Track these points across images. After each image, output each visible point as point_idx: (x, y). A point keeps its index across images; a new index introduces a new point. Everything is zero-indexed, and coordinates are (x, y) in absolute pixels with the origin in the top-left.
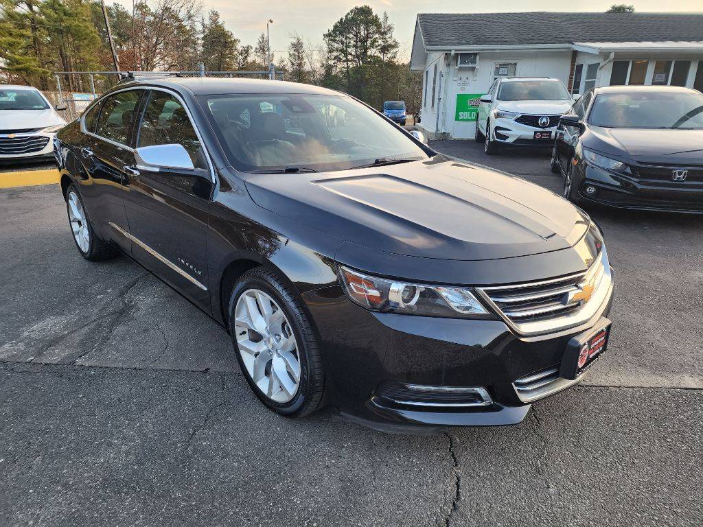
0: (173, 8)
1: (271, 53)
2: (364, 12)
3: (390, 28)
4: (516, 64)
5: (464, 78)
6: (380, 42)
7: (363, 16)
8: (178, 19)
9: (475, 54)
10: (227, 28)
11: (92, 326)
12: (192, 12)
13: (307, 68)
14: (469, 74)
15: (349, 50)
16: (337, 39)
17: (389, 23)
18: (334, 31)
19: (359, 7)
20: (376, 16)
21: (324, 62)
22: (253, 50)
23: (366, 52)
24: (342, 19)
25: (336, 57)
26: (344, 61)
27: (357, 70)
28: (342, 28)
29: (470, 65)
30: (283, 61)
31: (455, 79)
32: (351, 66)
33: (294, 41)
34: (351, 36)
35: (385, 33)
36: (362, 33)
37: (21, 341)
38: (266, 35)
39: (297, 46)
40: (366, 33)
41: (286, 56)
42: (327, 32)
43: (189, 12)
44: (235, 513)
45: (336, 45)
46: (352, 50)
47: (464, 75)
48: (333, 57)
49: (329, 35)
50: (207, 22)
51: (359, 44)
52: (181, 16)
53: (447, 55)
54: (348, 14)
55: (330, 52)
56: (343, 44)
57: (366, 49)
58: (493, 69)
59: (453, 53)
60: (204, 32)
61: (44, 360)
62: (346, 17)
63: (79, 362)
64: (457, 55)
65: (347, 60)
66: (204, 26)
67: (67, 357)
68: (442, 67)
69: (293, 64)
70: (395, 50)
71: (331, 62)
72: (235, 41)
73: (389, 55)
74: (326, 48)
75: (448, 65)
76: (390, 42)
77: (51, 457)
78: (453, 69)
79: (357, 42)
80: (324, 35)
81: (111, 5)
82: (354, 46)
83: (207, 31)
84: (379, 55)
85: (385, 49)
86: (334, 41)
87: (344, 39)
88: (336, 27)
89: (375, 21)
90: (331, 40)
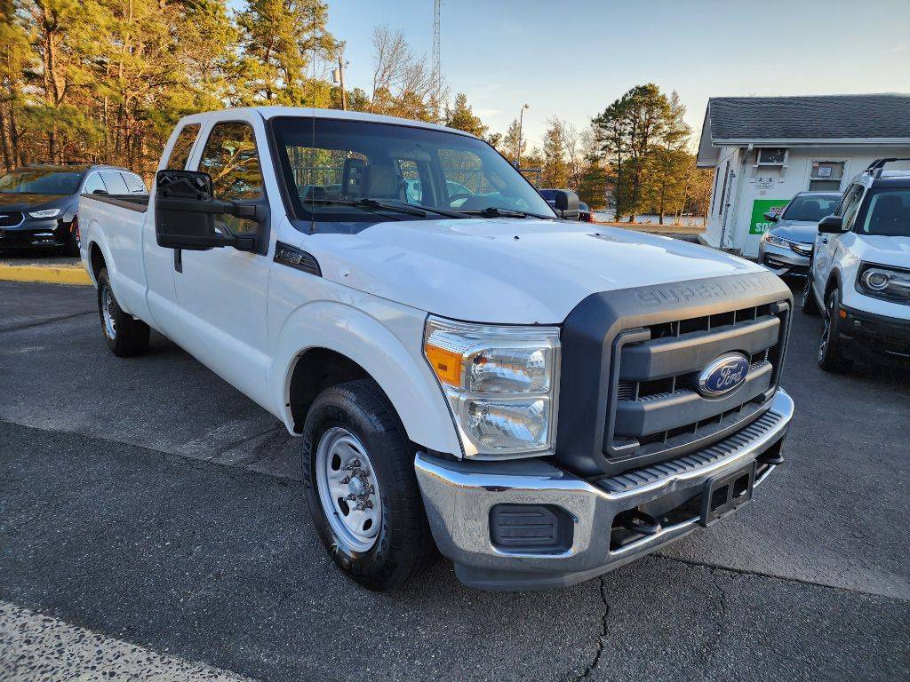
0: (416, 93)
1: (523, 141)
2: (646, 91)
3: (681, 111)
4: (843, 163)
5: (765, 179)
6: (666, 128)
7: (645, 97)
8: (420, 105)
9: (783, 150)
10: (475, 113)
11: (270, 435)
12: (437, 99)
13: (567, 159)
14: (774, 175)
15: (623, 138)
16: (609, 125)
17: (679, 104)
18: (606, 116)
19: (641, 86)
20: (664, 97)
21: (589, 153)
22: (502, 139)
23: (645, 141)
24: (617, 101)
25: (604, 148)
26: (616, 152)
27: (633, 163)
28: (617, 111)
29: (775, 164)
30: (536, 152)
31: (753, 180)
32: (625, 158)
33: (552, 128)
34: (628, 121)
35: (673, 117)
36: (643, 118)
37: (205, 440)
38: (519, 121)
39: (555, 134)
40: (647, 117)
41: (540, 145)
42: (595, 117)
43: (432, 98)
44: (359, 628)
45: (606, 133)
46: (627, 139)
47: (766, 176)
48: (601, 147)
49: (599, 120)
50: (452, 107)
51: (638, 131)
52: (425, 102)
53: (743, 150)
54: (626, 95)
55: (599, 140)
56: (615, 130)
57: (645, 136)
58: (809, 170)
59: (751, 147)
60: (448, 119)
61: (222, 461)
62: (623, 98)
63: (250, 467)
64: (756, 150)
65: (620, 151)
66: (447, 111)
67: (242, 461)
68: (736, 165)
69: (548, 156)
70: (685, 138)
71: (598, 153)
72: (482, 128)
73: (677, 145)
74: (593, 136)
75: (744, 162)
76: (679, 128)
77: (210, 547)
78: (750, 168)
79: (634, 129)
80: (593, 121)
81: (352, 90)
82: (630, 133)
83: (451, 117)
84: (663, 144)
85: (671, 137)
86: (606, 127)
87: (618, 126)
88: (608, 110)
89: (661, 104)
90: (601, 127)
